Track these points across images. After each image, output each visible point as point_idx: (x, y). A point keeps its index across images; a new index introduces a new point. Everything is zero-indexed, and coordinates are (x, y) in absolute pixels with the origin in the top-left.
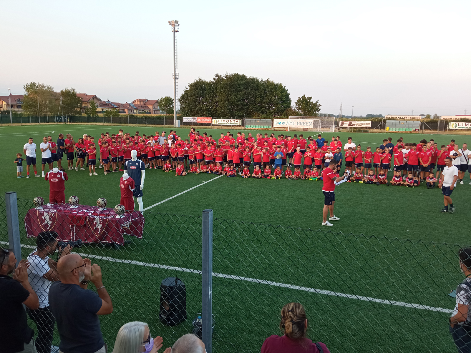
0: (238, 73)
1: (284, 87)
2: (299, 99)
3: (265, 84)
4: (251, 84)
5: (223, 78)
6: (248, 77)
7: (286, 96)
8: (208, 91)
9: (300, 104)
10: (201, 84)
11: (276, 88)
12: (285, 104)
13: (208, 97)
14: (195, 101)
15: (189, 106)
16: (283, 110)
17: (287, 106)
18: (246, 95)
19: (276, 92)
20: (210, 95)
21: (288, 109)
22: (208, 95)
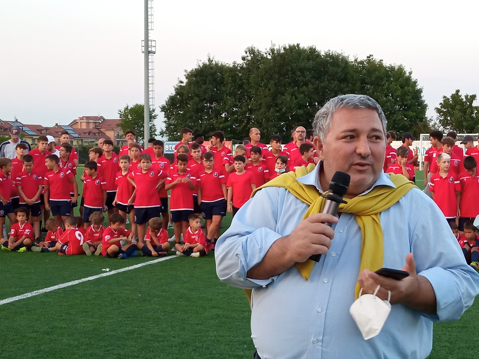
0: (298, 45)
1: (407, 74)
2: (444, 101)
3: (363, 67)
4: (328, 69)
5: (265, 56)
6: (322, 53)
7: (413, 94)
8: (229, 85)
9: (448, 111)
10: (213, 71)
11: (388, 77)
12: (411, 114)
13: (230, 100)
14: (200, 110)
15: (186, 122)
16: (406, 126)
17: (417, 117)
18: (318, 93)
19: (389, 85)
20: (235, 96)
21: (420, 124)
22: (230, 94)
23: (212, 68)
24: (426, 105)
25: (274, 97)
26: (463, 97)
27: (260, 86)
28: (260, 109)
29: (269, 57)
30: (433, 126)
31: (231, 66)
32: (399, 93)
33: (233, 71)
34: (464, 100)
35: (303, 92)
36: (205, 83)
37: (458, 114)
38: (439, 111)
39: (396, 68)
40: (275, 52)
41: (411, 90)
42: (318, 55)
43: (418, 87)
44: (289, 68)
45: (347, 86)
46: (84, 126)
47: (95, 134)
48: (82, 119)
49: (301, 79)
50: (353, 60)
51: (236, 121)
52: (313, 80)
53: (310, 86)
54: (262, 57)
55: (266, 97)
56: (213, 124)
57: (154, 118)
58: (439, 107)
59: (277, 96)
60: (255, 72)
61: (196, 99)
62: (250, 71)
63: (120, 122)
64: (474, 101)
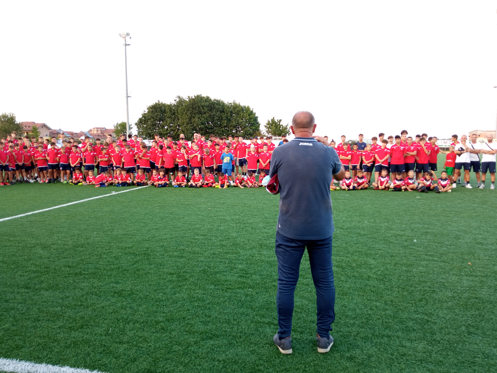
0: (201, 95)
1: (251, 110)
2: (268, 122)
3: (232, 106)
4: (215, 106)
7: (254, 119)
8: (168, 113)
9: (270, 127)
10: (160, 106)
11: (243, 110)
13: (169, 120)
14: (154, 125)
15: (147, 130)
16: (251, 134)
17: (256, 129)
18: (211, 118)
19: (243, 114)
20: (171, 118)
21: (257, 132)
22: (169, 117)
23: (160, 105)
24: (260, 124)
25: (190, 119)
26: (276, 120)
27: (183, 114)
28: (183, 125)
29: (187, 100)
30: (263, 133)
31: (169, 104)
32: (248, 118)
33: (170, 106)
34: (277, 122)
35: (204, 117)
36: (156, 112)
37: (274, 128)
38: (266, 127)
39: (247, 107)
40: (190, 98)
41: (253, 117)
42: (210, 100)
43: (256, 116)
44: (197, 106)
45: (224, 115)
46: (95, 132)
47: (101, 136)
48: (94, 129)
49: (203, 110)
50: (227, 102)
51: (172, 130)
52: (208, 111)
53: (207, 114)
54: (184, 100)
55: (186, 119)
56: (161, 132)
57: (132, 128)
58: (266, 125)
59: (191, 118)
60: (181, 107)
61: (152, 119)
62: (178, 107)
63: (114, 131)
64: (281, 122)
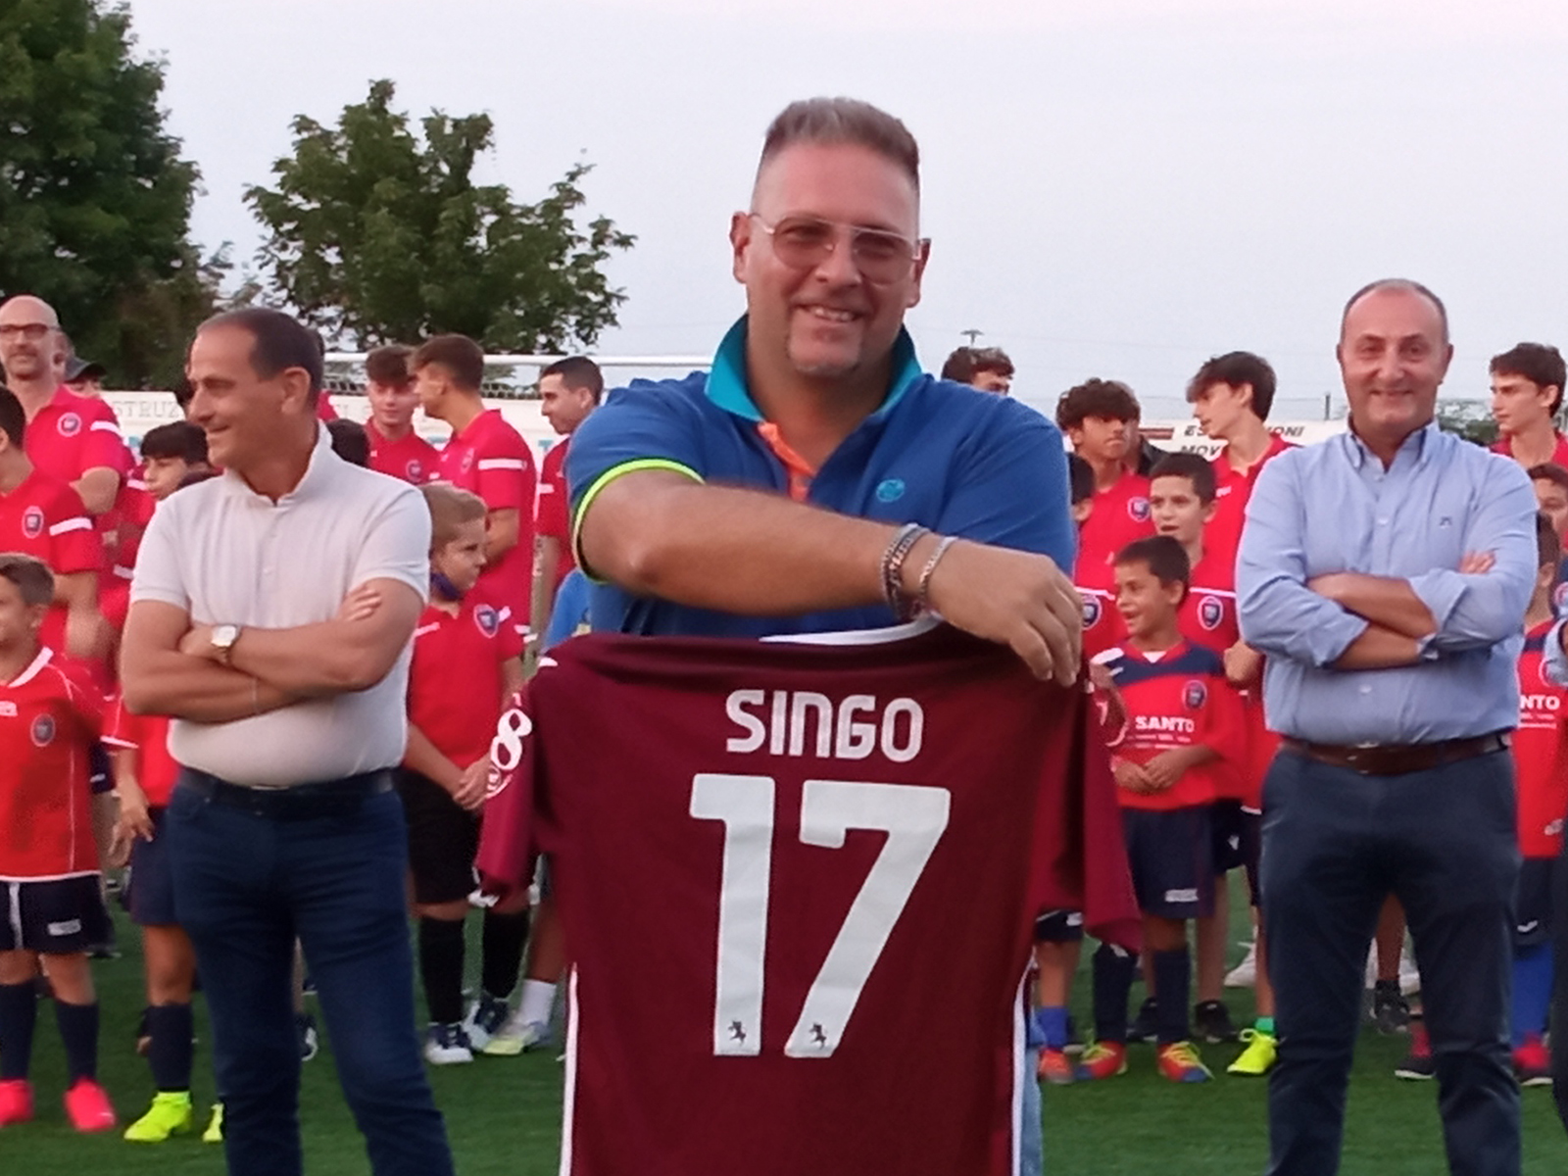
2: (302, 147)
7: (110, 100)
12: (101, 221)
17: (139, 243)
24: (189, 172)
26: (416, 129)
30: (242, 300)
34: (422, 147)
38: (271, 208)
43: (138, 55)
58: (271, 182)
64: (478, 154)
